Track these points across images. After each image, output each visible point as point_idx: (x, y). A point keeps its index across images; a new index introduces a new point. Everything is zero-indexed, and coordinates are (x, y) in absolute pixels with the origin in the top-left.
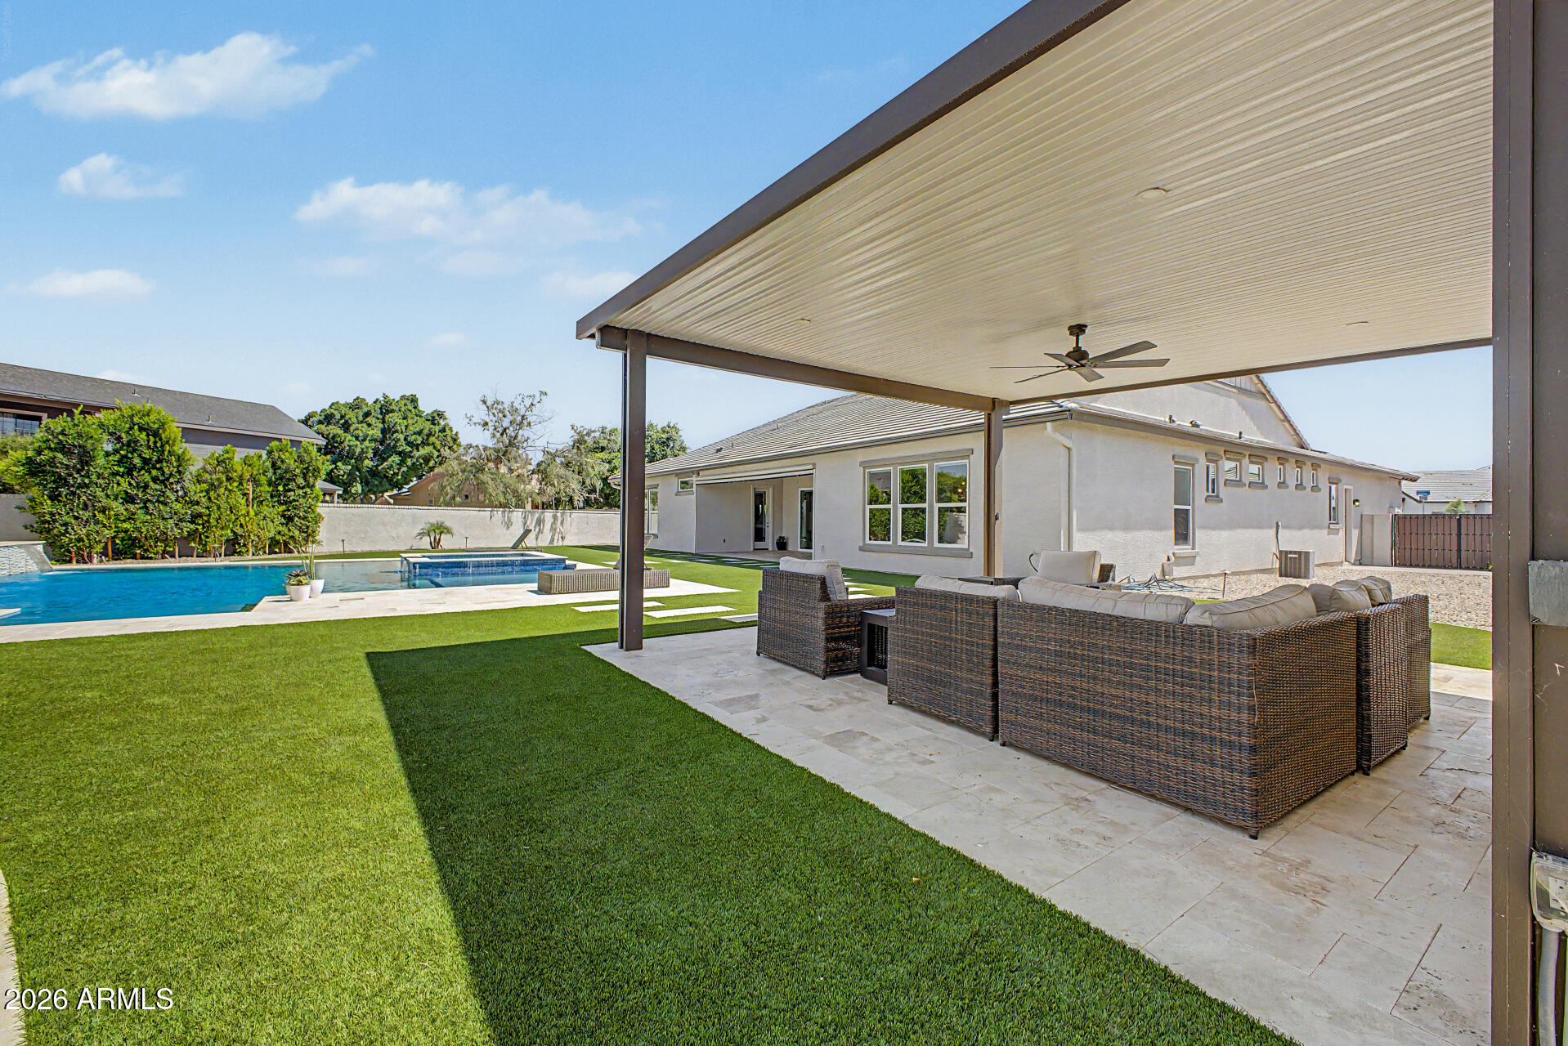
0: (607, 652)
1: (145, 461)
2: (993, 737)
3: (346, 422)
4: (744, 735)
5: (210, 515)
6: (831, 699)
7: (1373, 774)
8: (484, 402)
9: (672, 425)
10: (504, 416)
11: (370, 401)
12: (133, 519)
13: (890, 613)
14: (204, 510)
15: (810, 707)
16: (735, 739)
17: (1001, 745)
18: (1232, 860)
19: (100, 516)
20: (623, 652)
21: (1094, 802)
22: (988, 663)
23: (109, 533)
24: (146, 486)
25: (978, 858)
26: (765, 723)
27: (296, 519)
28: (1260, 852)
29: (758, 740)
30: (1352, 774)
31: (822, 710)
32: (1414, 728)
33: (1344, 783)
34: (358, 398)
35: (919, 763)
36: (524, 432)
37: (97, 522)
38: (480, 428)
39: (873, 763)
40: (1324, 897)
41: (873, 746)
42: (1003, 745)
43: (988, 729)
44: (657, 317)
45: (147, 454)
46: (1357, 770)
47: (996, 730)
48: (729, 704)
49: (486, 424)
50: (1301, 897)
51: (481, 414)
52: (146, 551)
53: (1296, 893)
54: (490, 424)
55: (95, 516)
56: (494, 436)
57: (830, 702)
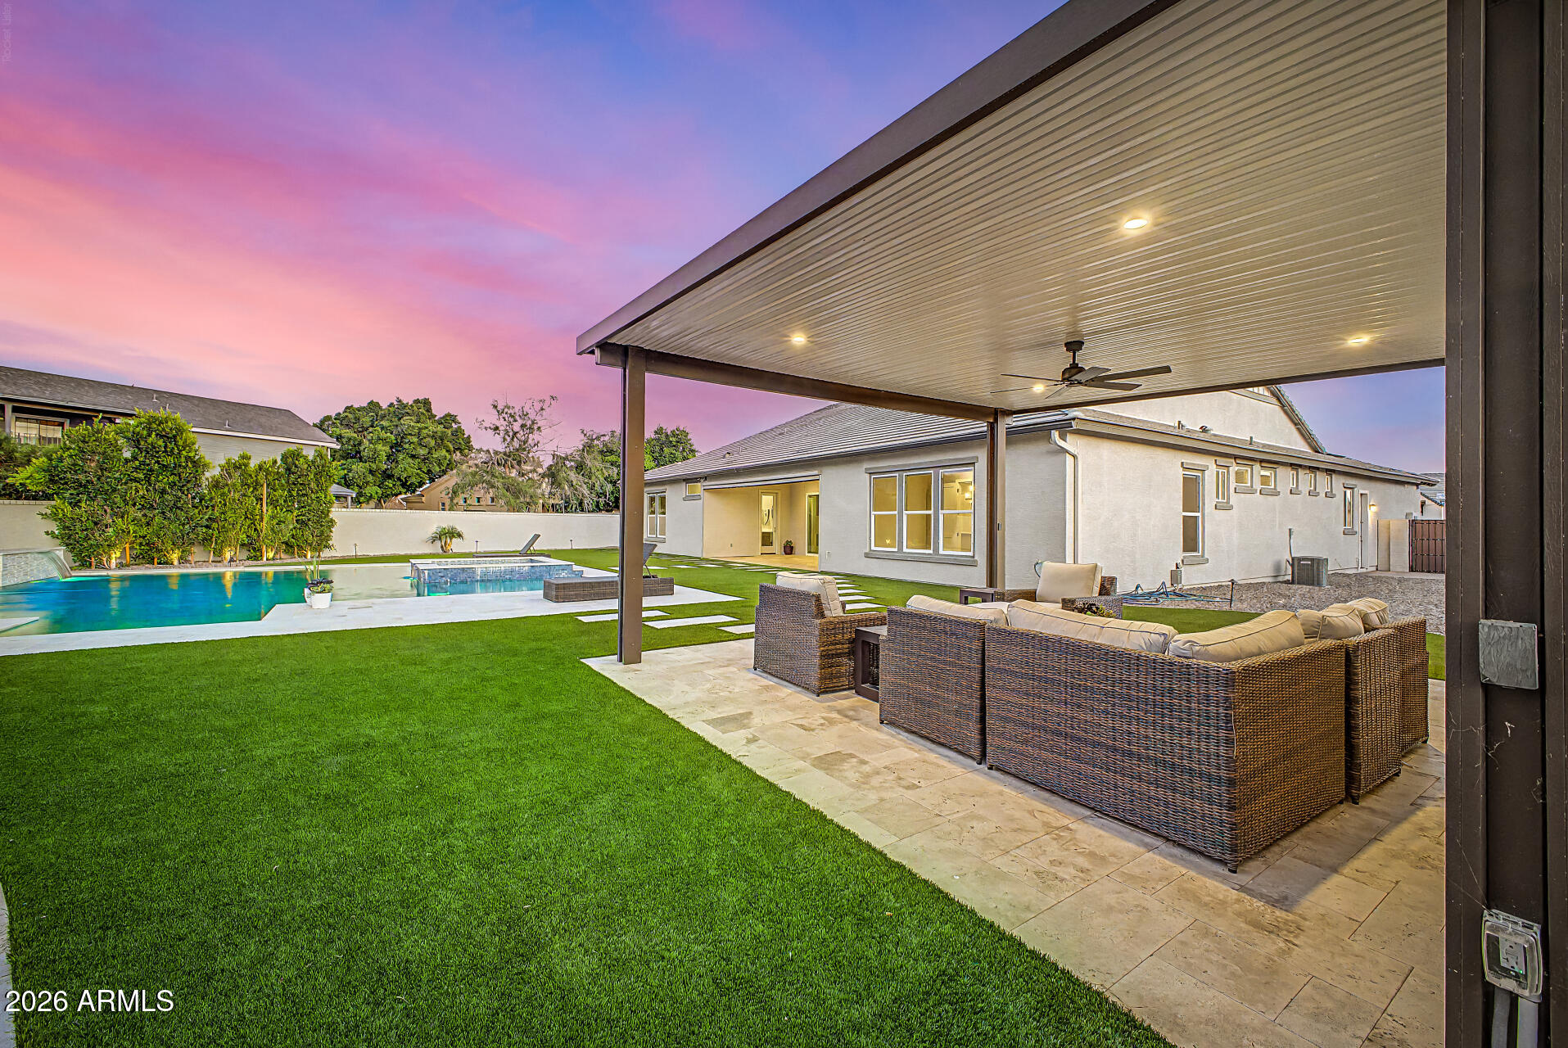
0: (605, 666)
2: (981, 759)
4: (734, 757)
5: (225, 520)
6: (823, 718)
7: (1362, 804)
8: (495, 407)
10: (515, 421)
11: (384, 405)
13: (883, 631)
15: (802, 726)
16: (725, 761)
17: (989, 769)
18: (1209, 895)
20: (621, 666)
21: (1075, 831)
22: (976, 686)
25: (953, 893)
26: (756, 744)
28: (1237, 887)
29: (746, 762)
30: (1341, 802)
31: (813, 730)
32: (1411, 752)
33: (1331, 813)
34: (372, 403)
35: (904, 787)
36: (534, 437)
38: (491, 432)
39: (859, 787)
40: (1296, 937)
41: (861, 770)
42: (990, 768)
43: (976, 753)
44: (658, 333)
46: (1346, 799)
47: (984, 755)
48: (719, 723)
49: (497, 428)
50: (1273, 936)
51: (492, 419)
52: (164, 556)
53: (1270, 932)
54: (501, 428)
56: (504, 440)
57: (823, 721)
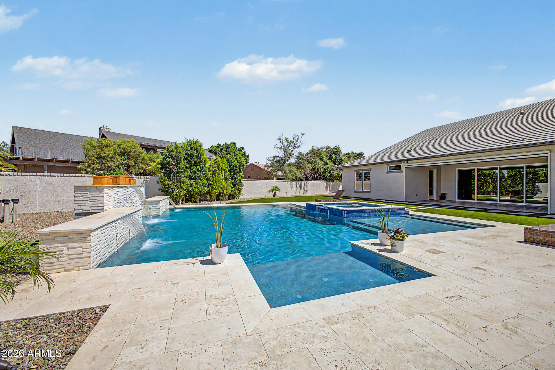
1: (195, 162)
3: (216, 152)
5: (213, 184)
9: (337, 146)
12: (192, 186)
14: (211, 182)
19: (182, 185)
23: (184, 192)
24: (195, 173)
27: (237, 186)
34: (218, 144)
37: (181, 187)
38: (279, 149)
45: (196, 159)
52: (195, 199)
55: (181, 185)
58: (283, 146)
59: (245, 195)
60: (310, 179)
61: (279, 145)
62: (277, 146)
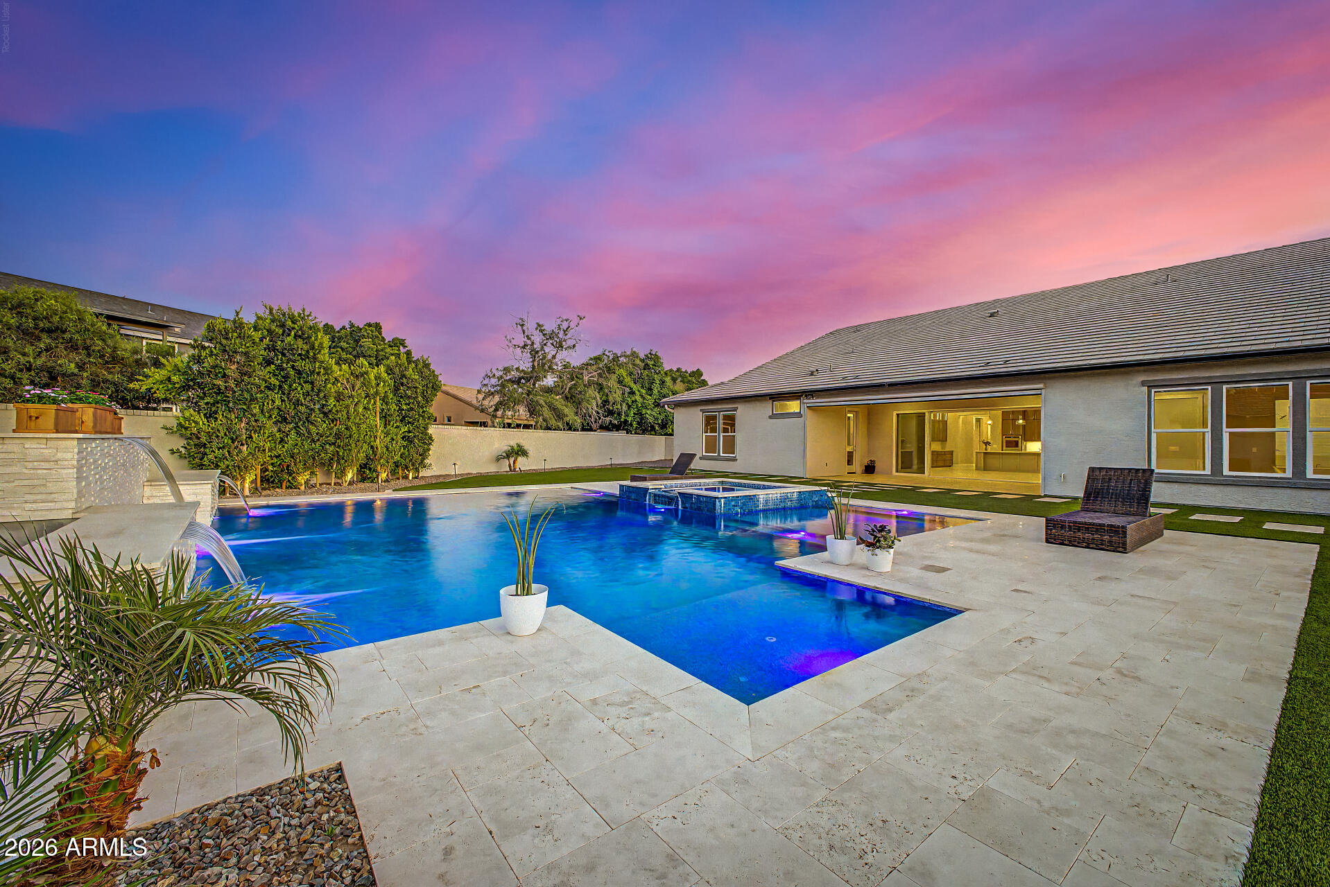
27: (416, 441)
38: (518, 350)
58: (529, 342)
59: (435, 466)
60: (594, 426)
61: (521, 340)
62: (514, 342)
